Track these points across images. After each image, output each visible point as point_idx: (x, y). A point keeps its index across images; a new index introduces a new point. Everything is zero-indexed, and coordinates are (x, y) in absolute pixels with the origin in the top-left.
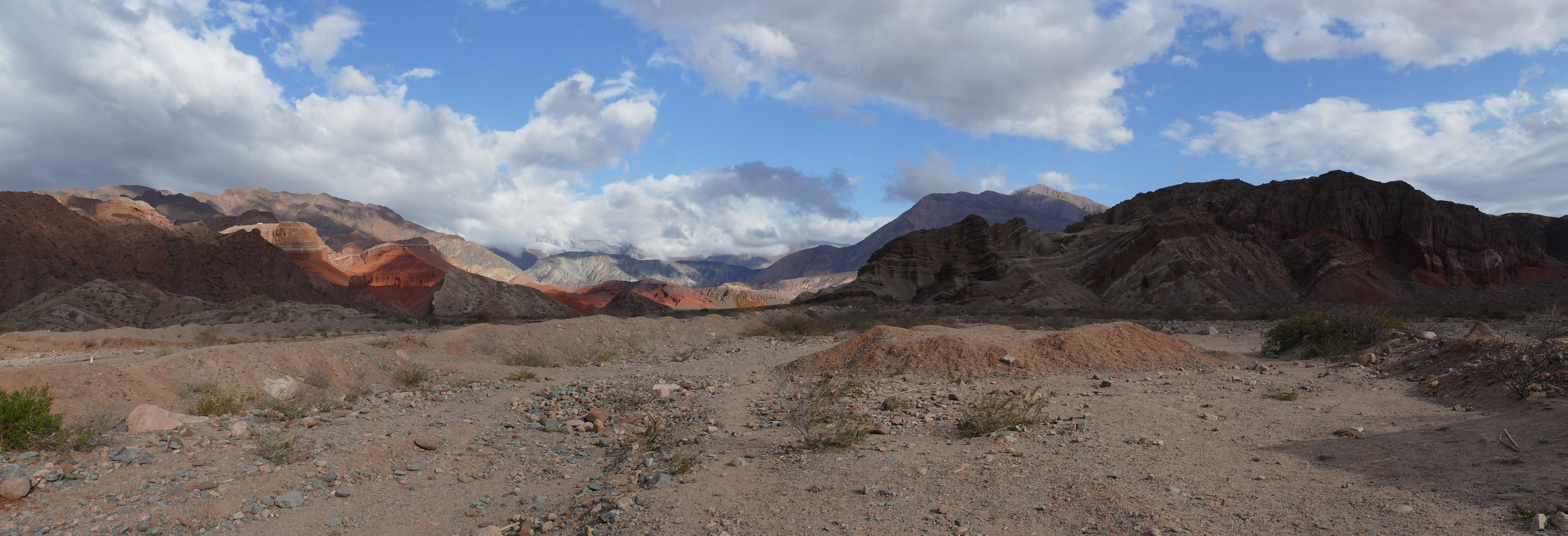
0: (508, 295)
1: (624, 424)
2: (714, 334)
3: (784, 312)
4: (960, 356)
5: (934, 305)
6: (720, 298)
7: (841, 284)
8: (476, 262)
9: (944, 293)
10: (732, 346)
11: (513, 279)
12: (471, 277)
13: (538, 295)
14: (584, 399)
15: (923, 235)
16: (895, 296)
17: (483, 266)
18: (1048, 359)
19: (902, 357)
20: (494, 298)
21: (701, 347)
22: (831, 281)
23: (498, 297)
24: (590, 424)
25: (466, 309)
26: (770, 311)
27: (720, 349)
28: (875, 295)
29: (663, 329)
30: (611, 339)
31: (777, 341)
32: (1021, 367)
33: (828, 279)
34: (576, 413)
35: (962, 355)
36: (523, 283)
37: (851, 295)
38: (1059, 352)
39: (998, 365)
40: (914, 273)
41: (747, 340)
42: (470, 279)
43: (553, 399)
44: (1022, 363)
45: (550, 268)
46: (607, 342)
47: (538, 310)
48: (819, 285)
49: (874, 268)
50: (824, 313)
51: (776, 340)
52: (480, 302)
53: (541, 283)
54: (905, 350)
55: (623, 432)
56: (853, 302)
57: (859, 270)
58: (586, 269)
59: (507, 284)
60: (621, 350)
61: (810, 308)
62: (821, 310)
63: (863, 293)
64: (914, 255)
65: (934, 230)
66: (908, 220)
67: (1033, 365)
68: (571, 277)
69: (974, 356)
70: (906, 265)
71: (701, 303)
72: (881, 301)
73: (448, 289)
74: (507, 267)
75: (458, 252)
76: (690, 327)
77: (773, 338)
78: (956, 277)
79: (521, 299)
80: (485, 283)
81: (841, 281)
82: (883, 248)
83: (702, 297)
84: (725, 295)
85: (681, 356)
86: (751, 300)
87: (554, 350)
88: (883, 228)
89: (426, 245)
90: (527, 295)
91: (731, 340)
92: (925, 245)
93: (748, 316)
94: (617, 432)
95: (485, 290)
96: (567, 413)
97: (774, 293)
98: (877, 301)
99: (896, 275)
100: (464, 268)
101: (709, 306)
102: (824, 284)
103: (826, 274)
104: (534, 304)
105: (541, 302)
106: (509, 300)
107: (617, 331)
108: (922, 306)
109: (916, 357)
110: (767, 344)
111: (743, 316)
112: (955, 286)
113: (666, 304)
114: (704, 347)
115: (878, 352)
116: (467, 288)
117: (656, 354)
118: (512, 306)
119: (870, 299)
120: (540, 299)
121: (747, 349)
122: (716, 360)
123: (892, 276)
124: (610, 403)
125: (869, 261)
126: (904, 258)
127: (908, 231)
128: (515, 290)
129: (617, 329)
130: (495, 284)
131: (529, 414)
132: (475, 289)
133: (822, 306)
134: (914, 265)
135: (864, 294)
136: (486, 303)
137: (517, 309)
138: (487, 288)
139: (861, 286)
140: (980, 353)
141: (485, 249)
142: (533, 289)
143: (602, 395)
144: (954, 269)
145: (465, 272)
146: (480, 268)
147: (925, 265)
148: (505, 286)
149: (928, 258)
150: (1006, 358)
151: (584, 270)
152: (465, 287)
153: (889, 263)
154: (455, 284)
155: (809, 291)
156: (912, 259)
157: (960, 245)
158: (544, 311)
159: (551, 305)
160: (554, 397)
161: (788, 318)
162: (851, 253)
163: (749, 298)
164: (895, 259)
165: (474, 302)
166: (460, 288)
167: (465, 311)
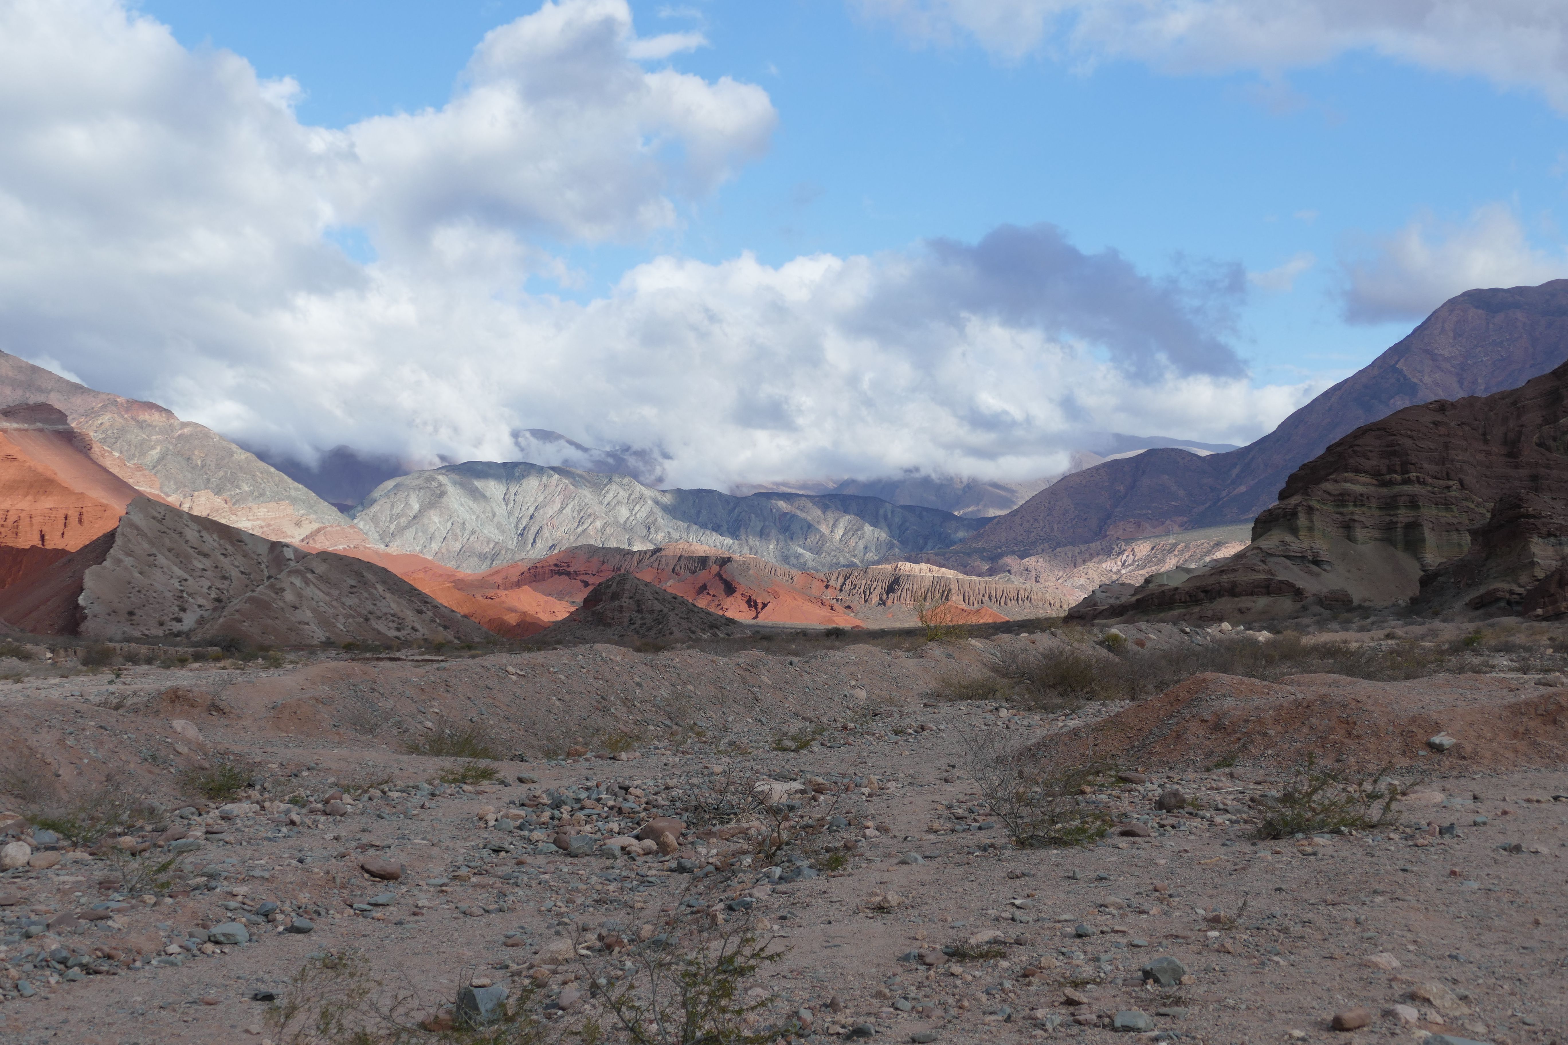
0: (298, 582)
1: (715, 840)
2: (862, 694)
3: (1044, 641)
4: (1350, 734)
5: (1471, 621)
6: (875, 599)
7: (1207, 559)
8: (207, 484)
9: (1502, 586)
10: (908, 721)
11: (312, 535)
12: (195, 526)
13: (384, 583)
14: (626, 806)
15: (1439, 418)
16: (1357, 595)
17: (226, 495)
18: (1524, 743)
19: (1238, 735)
20: (262, 591)
21: (834, 725)
22: (1182, 552)
23: (272, 587)
24: (649, 843)
25: (179, 620)
26: (1006, 637)
27: (878, 726)
28: (1298, 593)
29: (744, 682)
30: (628, 703)
31: (1014, 711)
32: (1464, 758)
33: (1175, 546)
34: (616, 829)
35: (1355, 732)
36: (340, 547)
37: (1233, 591)
38: (1550, 728)
39: (1422, 753)
40: (1413, 526)
41: (944, 708)
42: (191, 534)
43: (564, 807)
44: (1468, 748)
45: (416, 507)
46: (619, 710)
47: (381, 626)
48: (1147, 561)
49: (1294, 514)
50: (1148, 644)
51: (1012, 707)
52: (218, 600)
53: (388, 550)
54: (1247, 721)
55: (714, 851)
56: (1241, 611)
57: (1257, 521)
58: (516, 513)
59: (296, 550)
60: (651, 728)
61: (1114, 631)
62: (1141, 636)
63: (1267, 587)
64: (1413, 475)
65: (1471, 401)
66: (1401, 372)
67: (1488, 754)
68: (473, 532)
69: (1378, 736)
70: (1389, 505)
71: (824, 612)
72: (1318, 609)
73: (128, 561)
74: (294, 501)
75: (154, 452)
76: (806, 676)
77: (1005, 704)
78: (1535, 539)
79: (335, 593)
80: (233, 544)
81: (1209, 552)
82: (1321, 457)
83: (828, 595)
84: (890, 590)
85: (793, 739)
86: (963, 606)
87: (504, 725)
88: (1326, 394)
89: (60, 427)
90: (353, 583)
91: (906, 709)
92: (1446, 445)
93: (950, 649)
94: (704, 851)
95: (233, 566)
96: (599, 830)
97: (1028, 585)
98: (1305, 608)
99: (1360, 533)
100: (173, 499)
101: (844, 621)
102: (1162, 561)
103: (1167, 533)
104: (371, 607)
105: (392, 604)
106: (300, 596)
107: (639, 685)
108: (1437, 624)
109: (1265, 735)
110: (990, 717)
111: (936, 651)
112: (1533, 564)
113: (729, 614)
114: (839, 725)
115: (1195, 727)
116: (182, 560)
117: (731, 737)
118: (309, 614)
119: (1286, 604)
120: (388, 595)
121: (942, 727)
122: (871, 748)
123: (1351, 538)
124: (677, 814)
125: (1283, 496)
126: (1384, 484)
127: (1401, 403)
128: (321, 568)
129: (638, 680)
130: (263, 550)
131: (526, 833)
132: (207, 563)
133: (1143, 625)
134: (1413, 504)
135: (1269, 588)
136: (236, 604)
137: (324, 621)
138: (239, 560)
139: (1262, 567)
140: (1391, 728)
141: (234, 447)
142: (370, 566)
143: (659, 799)
144: (1528, 516)
145: (176, 513)
146: (218, 501)
147: (1447, 505)
148: (289, 554)
149: (1455, 484)
150: (1437, 739)
151: (510, 513)
152: (177, 555)
153: (1341, 499)
154: (146, 545)
155: (1123, 580)
156: (1407, 488)
157: (1552, 443)
158: (398, 630)
159: (420, 612)
160: (565, 804)
161: (1050, 656)
162: (1235, 471)
163: (956, 599)
164: (1358, 489)
165: (201, 601)
166: (161, 560)
167: (176, 627)
